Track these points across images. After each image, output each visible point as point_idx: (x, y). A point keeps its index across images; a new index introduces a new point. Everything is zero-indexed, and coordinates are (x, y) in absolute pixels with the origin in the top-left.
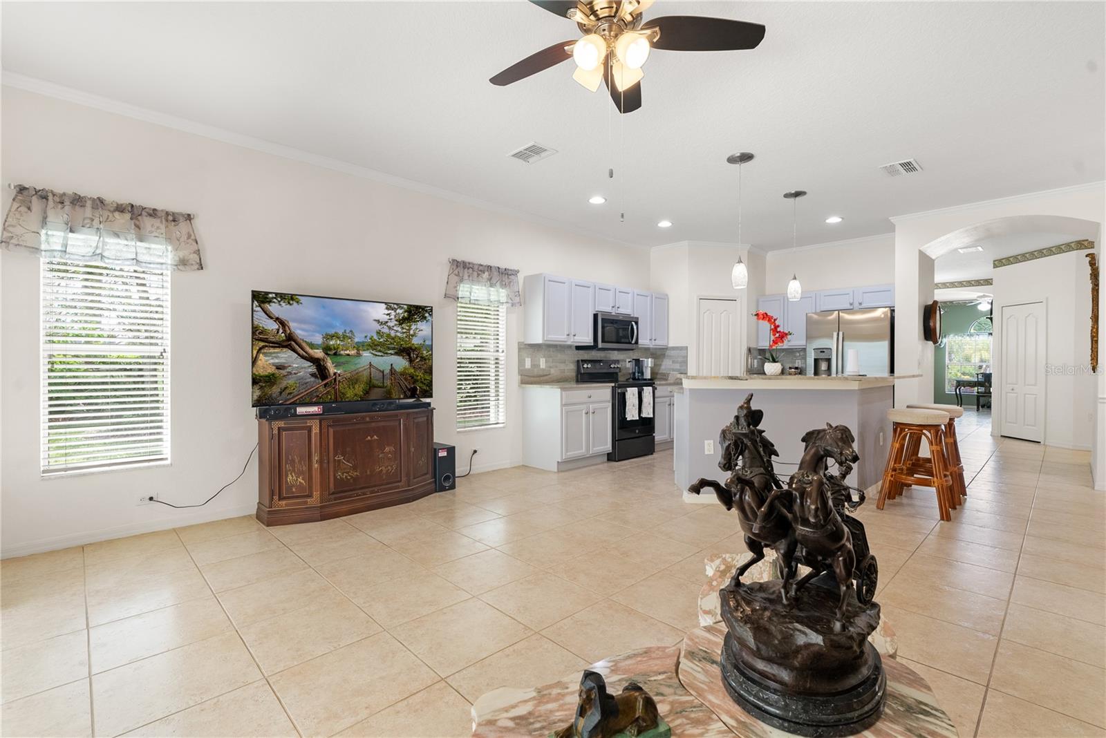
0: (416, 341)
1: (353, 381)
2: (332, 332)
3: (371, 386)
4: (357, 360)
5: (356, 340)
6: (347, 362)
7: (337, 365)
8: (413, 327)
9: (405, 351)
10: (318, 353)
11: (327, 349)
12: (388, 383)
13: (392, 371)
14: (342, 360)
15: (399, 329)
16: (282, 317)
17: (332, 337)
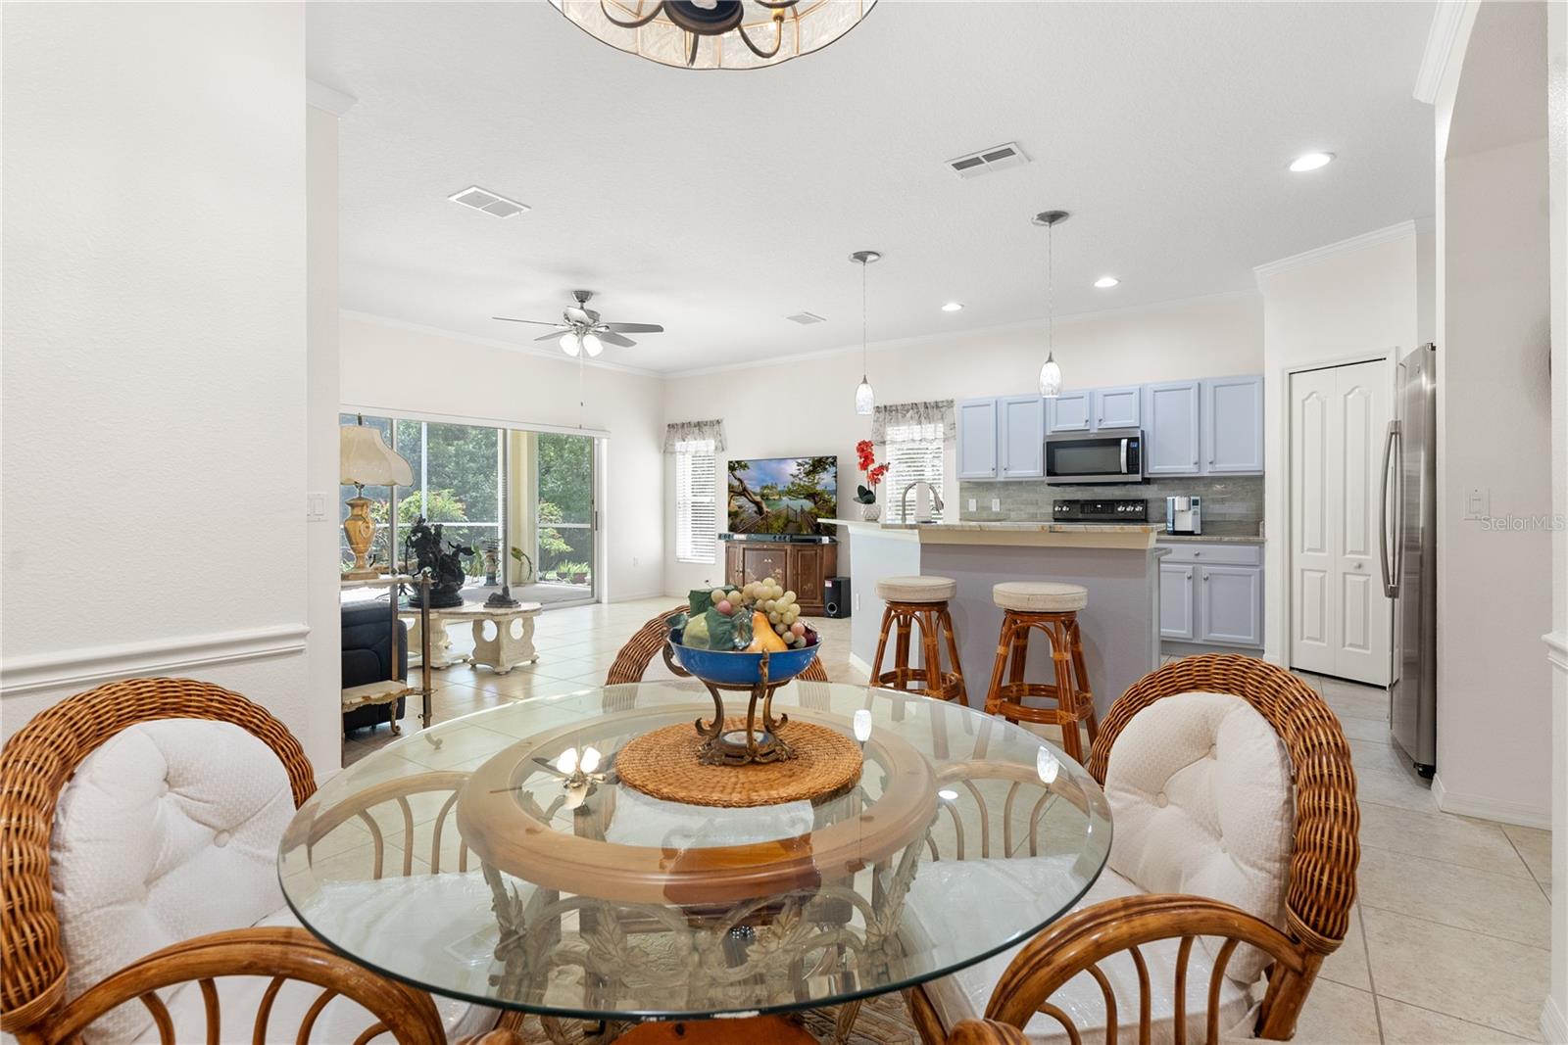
0: (819, 488)
1: (777, 517)
2: (765, 484)
3: (788, 521)
4: (780, 503)
5: (779, 489)
6: (774, 504)
7: (768, 506)
8: (817, 477)
9: (812, 496)
10: (758, 499)
11: (762, 496)
12: (799, 519)
13: (802, 510)
14: (771, 502)
15: (806, 479)
16: (741, 477)
17: (766, 487)
